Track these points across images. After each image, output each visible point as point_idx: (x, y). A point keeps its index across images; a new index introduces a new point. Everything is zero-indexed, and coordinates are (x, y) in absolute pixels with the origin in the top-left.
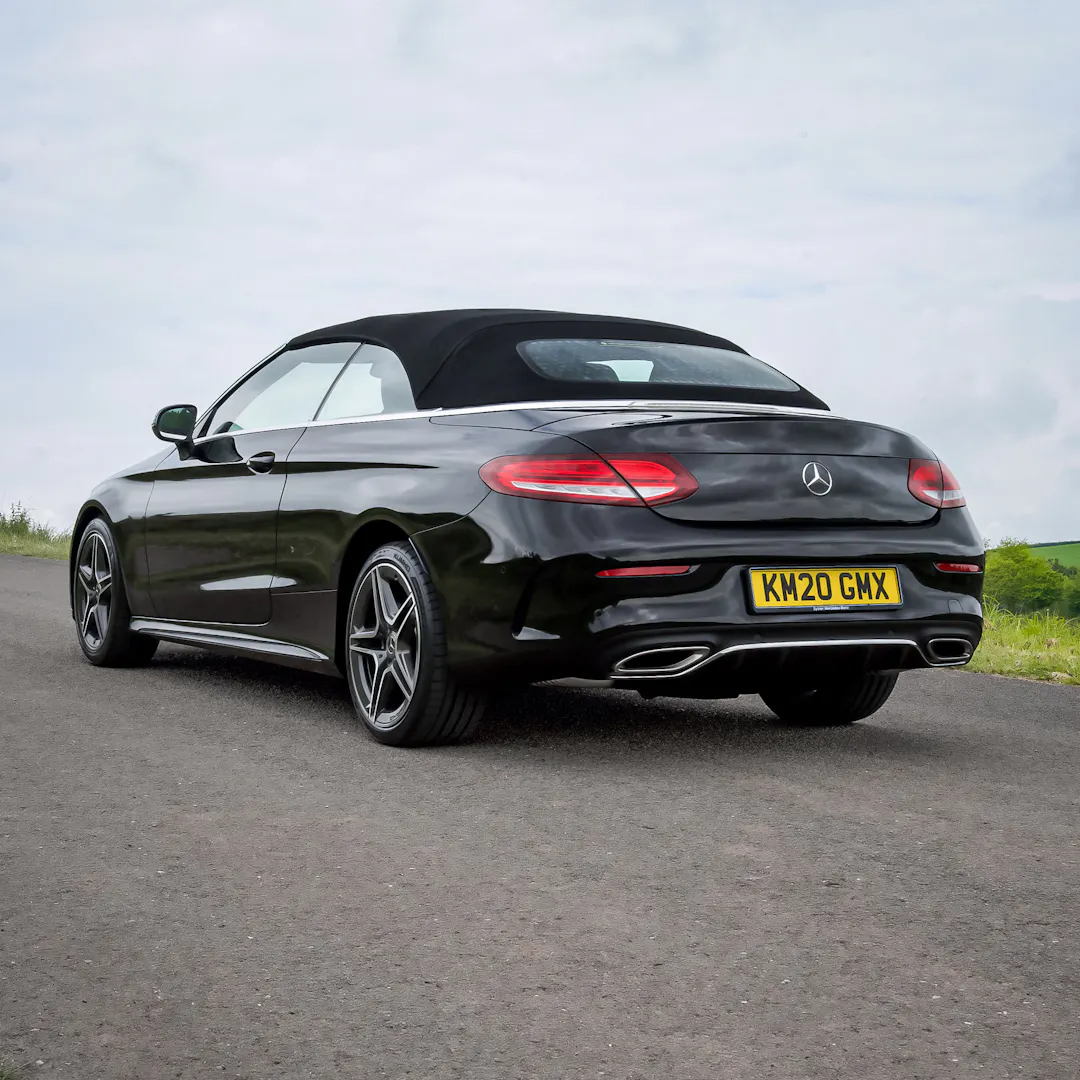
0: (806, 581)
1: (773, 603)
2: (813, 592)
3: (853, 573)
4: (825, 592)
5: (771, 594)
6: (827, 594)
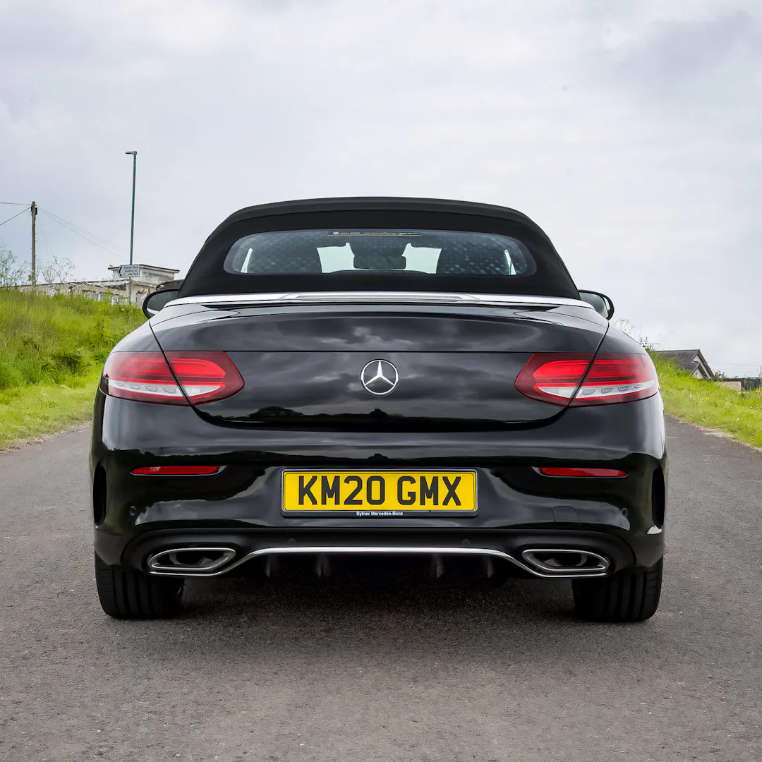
0: (354, 484)
1: (308, 506)
2: (362, 495)
3: (417, 476)
4: (376, 495)
5: (306, 497)
6: (378, 498)
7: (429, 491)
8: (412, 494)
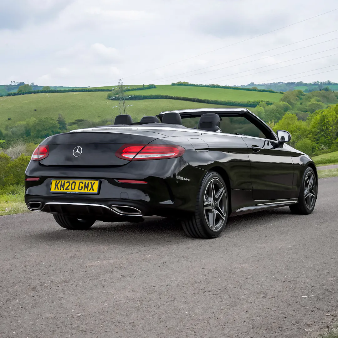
0: (68, 184)
2: (70, 187)
5: (56, 187)
6: (73, 188)
7: (86, 186)
8: (82, 187)
